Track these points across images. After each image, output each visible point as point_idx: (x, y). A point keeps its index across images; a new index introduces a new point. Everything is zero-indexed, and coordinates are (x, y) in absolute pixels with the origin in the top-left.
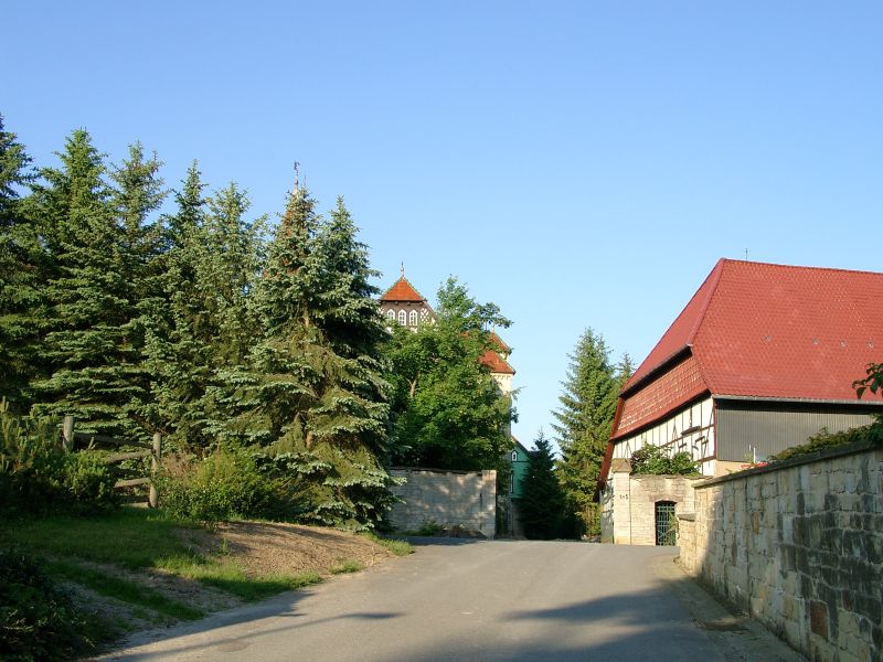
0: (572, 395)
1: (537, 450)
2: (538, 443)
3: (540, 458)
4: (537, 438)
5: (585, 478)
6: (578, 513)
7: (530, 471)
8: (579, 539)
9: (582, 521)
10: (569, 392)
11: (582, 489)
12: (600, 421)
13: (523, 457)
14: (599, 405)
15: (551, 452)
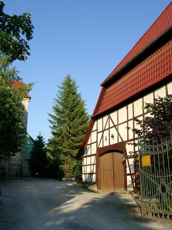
0: (59, 105)
1: (38, 140)
2: (38, 137)
3: (39, 143)
4: (38, 135)
5: (65, 147)
6: (60, 166)
7: (35, 148)
8: (61, 180)
9: (62, 170)
10: (58, 104)
11: (64, 153)
12: (73, 119)
13: (32, 143)
14: (73, 111)
15: (43, 141)
